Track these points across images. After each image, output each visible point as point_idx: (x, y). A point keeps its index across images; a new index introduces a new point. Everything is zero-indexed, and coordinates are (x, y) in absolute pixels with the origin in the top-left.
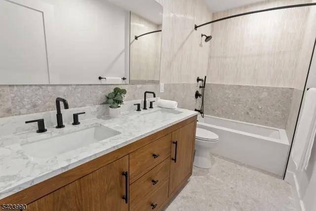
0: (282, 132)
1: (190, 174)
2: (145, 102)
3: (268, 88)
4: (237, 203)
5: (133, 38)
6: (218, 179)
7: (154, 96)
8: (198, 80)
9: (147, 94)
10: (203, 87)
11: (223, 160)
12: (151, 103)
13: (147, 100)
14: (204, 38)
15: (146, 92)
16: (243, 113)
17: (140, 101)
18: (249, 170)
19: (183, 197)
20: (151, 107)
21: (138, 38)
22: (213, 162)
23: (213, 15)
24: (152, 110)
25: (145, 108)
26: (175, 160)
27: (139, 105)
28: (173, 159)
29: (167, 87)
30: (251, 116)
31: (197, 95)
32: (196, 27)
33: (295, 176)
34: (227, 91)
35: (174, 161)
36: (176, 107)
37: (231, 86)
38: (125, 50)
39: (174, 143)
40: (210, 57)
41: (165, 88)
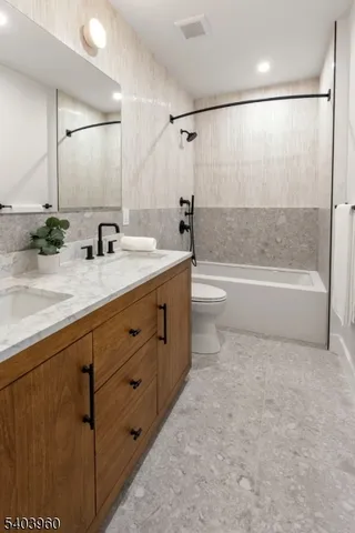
0: (315, 275)
1: (189, 366)
2: (100, 243)
3: (285, 210)
4: (270, 401)
5: (62, 134)
6: (235, 368)
7: (118, 231)
8: (182, 202)
9: (103, 228)
10: (190, 213)
11: (236, 335)
12: (110, 244)
13: (103, 238)
14: (185, 135)
15: (101, 225)
16: (255, 251)
17: (92, 241)
18: (279, 344)
19: (183, 412)
20: (111, 251)
21: (73, 134)
22: (222, 339)
23: (195, 102)
24: (113, 256)
25: (100, 254)
26: (165, 339)
27: (90, 249)
28: (161, 339)
29: (134, 215)
30: (268, 255)
31: (183, 228)
32: (172, 119)
33: (342, 340)
34: (228, 219)
35: (163, 341)
36: (154, 248)
37: (234, 210)
38: (48, 154)
39: (161, 307)
40: (196, 166)
41: (130, 217)
